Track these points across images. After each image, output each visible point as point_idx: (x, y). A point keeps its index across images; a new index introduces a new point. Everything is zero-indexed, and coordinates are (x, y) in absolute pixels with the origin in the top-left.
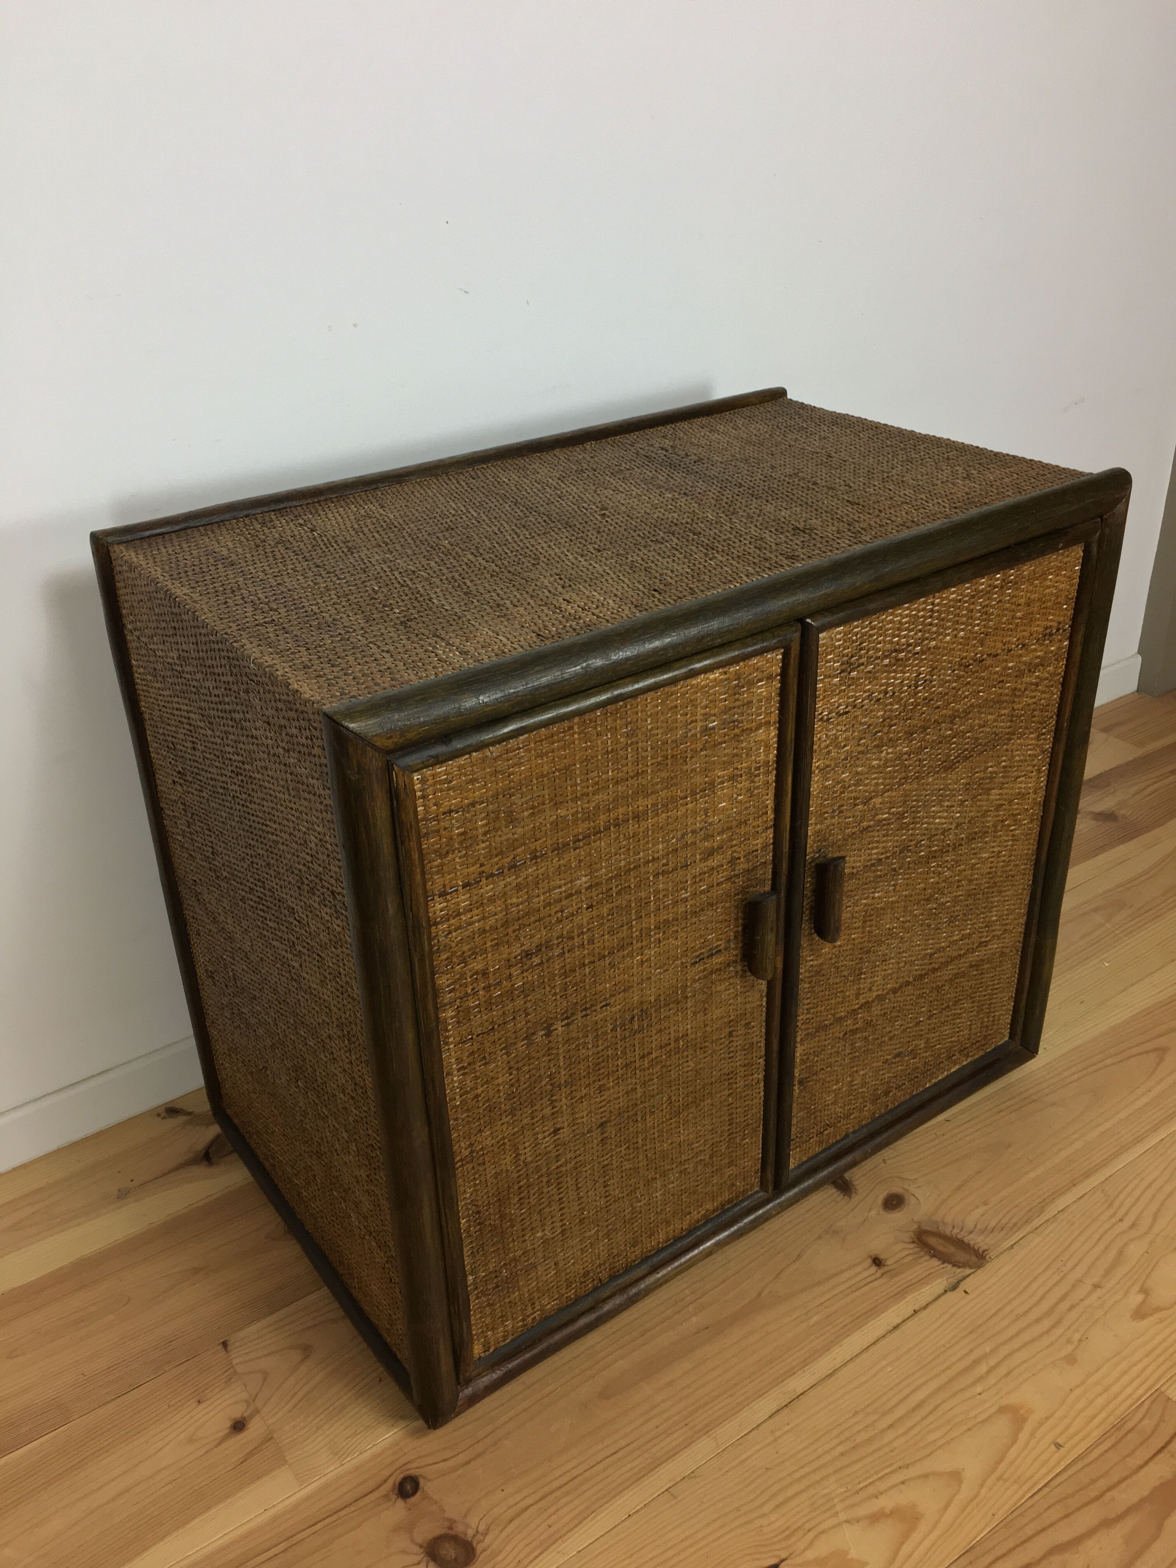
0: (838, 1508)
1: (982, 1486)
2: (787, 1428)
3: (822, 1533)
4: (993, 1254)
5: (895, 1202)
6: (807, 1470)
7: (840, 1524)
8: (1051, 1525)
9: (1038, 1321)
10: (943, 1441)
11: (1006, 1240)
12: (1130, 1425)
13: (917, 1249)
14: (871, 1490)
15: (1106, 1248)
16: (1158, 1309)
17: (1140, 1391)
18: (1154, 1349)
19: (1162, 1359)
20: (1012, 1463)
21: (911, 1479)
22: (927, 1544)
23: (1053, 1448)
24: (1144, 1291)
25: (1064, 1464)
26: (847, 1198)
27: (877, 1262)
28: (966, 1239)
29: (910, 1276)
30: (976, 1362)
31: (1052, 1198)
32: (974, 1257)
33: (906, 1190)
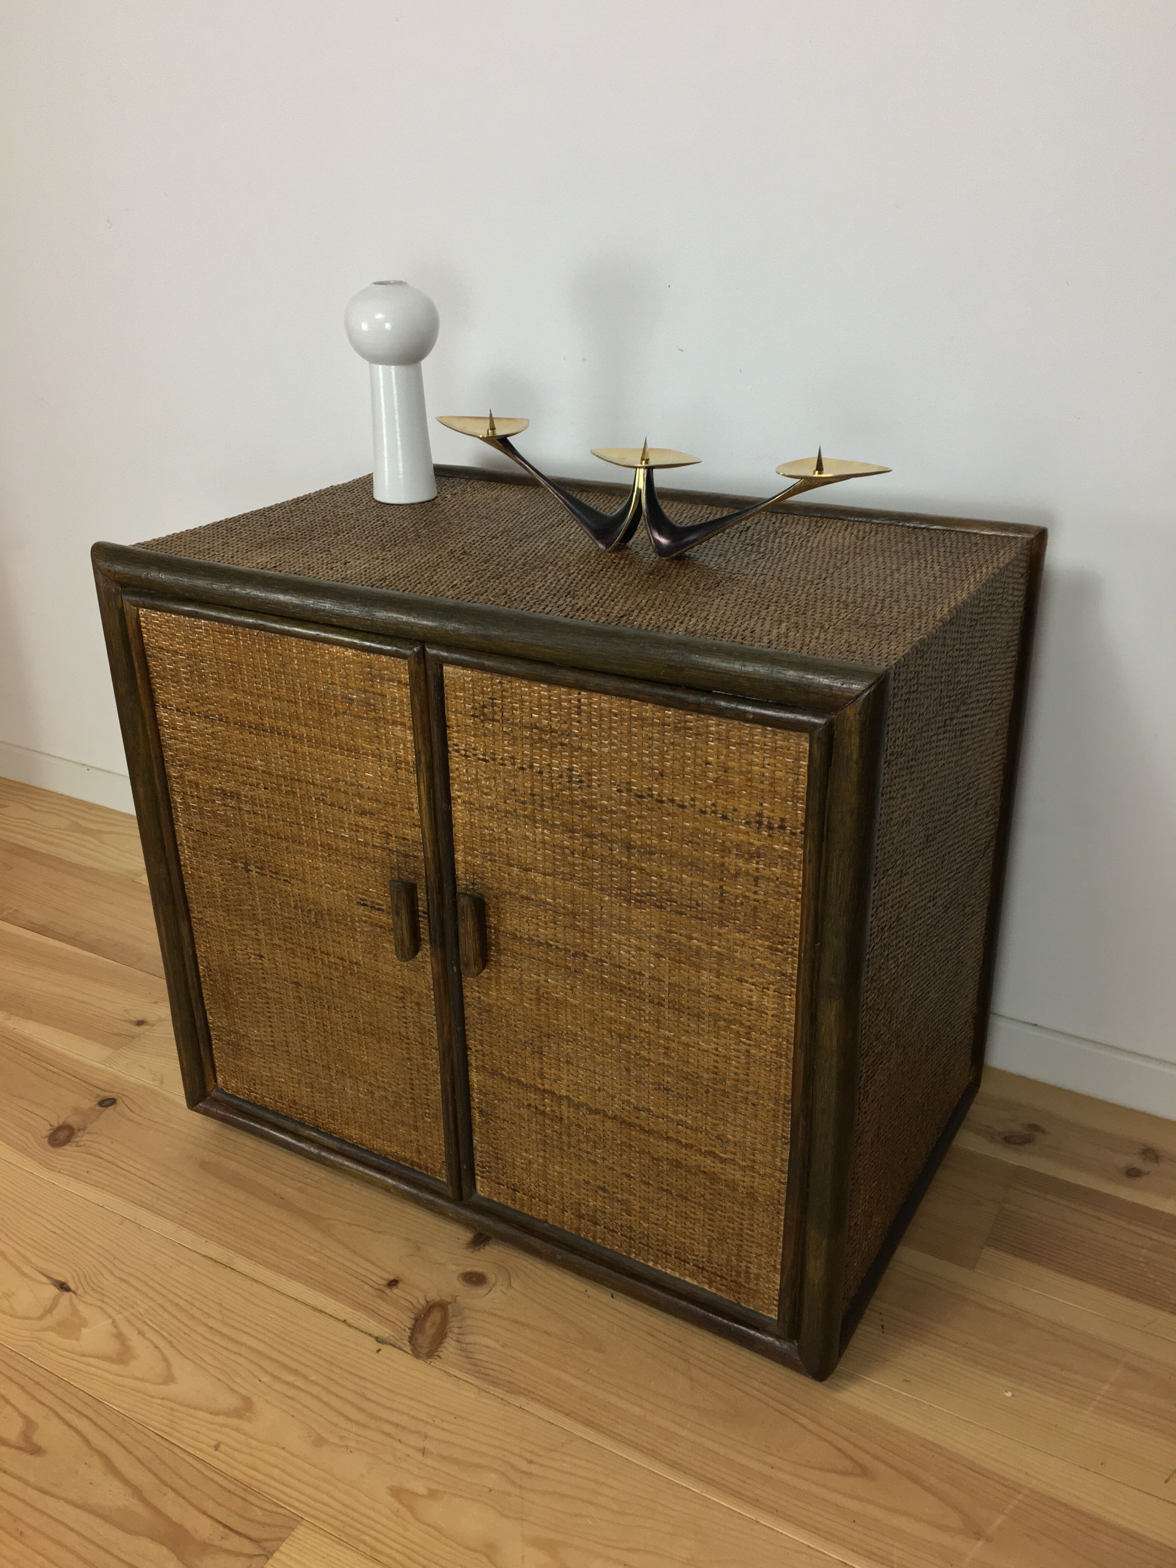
0: (126, 1313)
1: (162, 1398)
2: (196, 1268)
3: (103, 1309)
4: (436, 1362)
5: (474, 1279)
6: (158, 1288)
7: (110, 1316)
8: (130, 1452)
10: (204, 1365)
11: (461, 1370)
12: (250, 1498)
13: (421, 1307)
14: (145, 1328)
15: (483, 1454)
16: (411, 1509)
17: (296, 1504)
18: (354, 1510)
19: (343, 1518)
20: (191, 1416)
21: (160, 1351)
22: (99, 1372)
23: (214, 1443)
24: (433, 1494)
25: (198, 1453)
26: (465, 1246)
27: (393, 1283)
28: (448, 1339)
29: (385, 1308)
30: (296, 1372)
31: (538, 1398)
32: (425, 1351)
33: (495, 1284)
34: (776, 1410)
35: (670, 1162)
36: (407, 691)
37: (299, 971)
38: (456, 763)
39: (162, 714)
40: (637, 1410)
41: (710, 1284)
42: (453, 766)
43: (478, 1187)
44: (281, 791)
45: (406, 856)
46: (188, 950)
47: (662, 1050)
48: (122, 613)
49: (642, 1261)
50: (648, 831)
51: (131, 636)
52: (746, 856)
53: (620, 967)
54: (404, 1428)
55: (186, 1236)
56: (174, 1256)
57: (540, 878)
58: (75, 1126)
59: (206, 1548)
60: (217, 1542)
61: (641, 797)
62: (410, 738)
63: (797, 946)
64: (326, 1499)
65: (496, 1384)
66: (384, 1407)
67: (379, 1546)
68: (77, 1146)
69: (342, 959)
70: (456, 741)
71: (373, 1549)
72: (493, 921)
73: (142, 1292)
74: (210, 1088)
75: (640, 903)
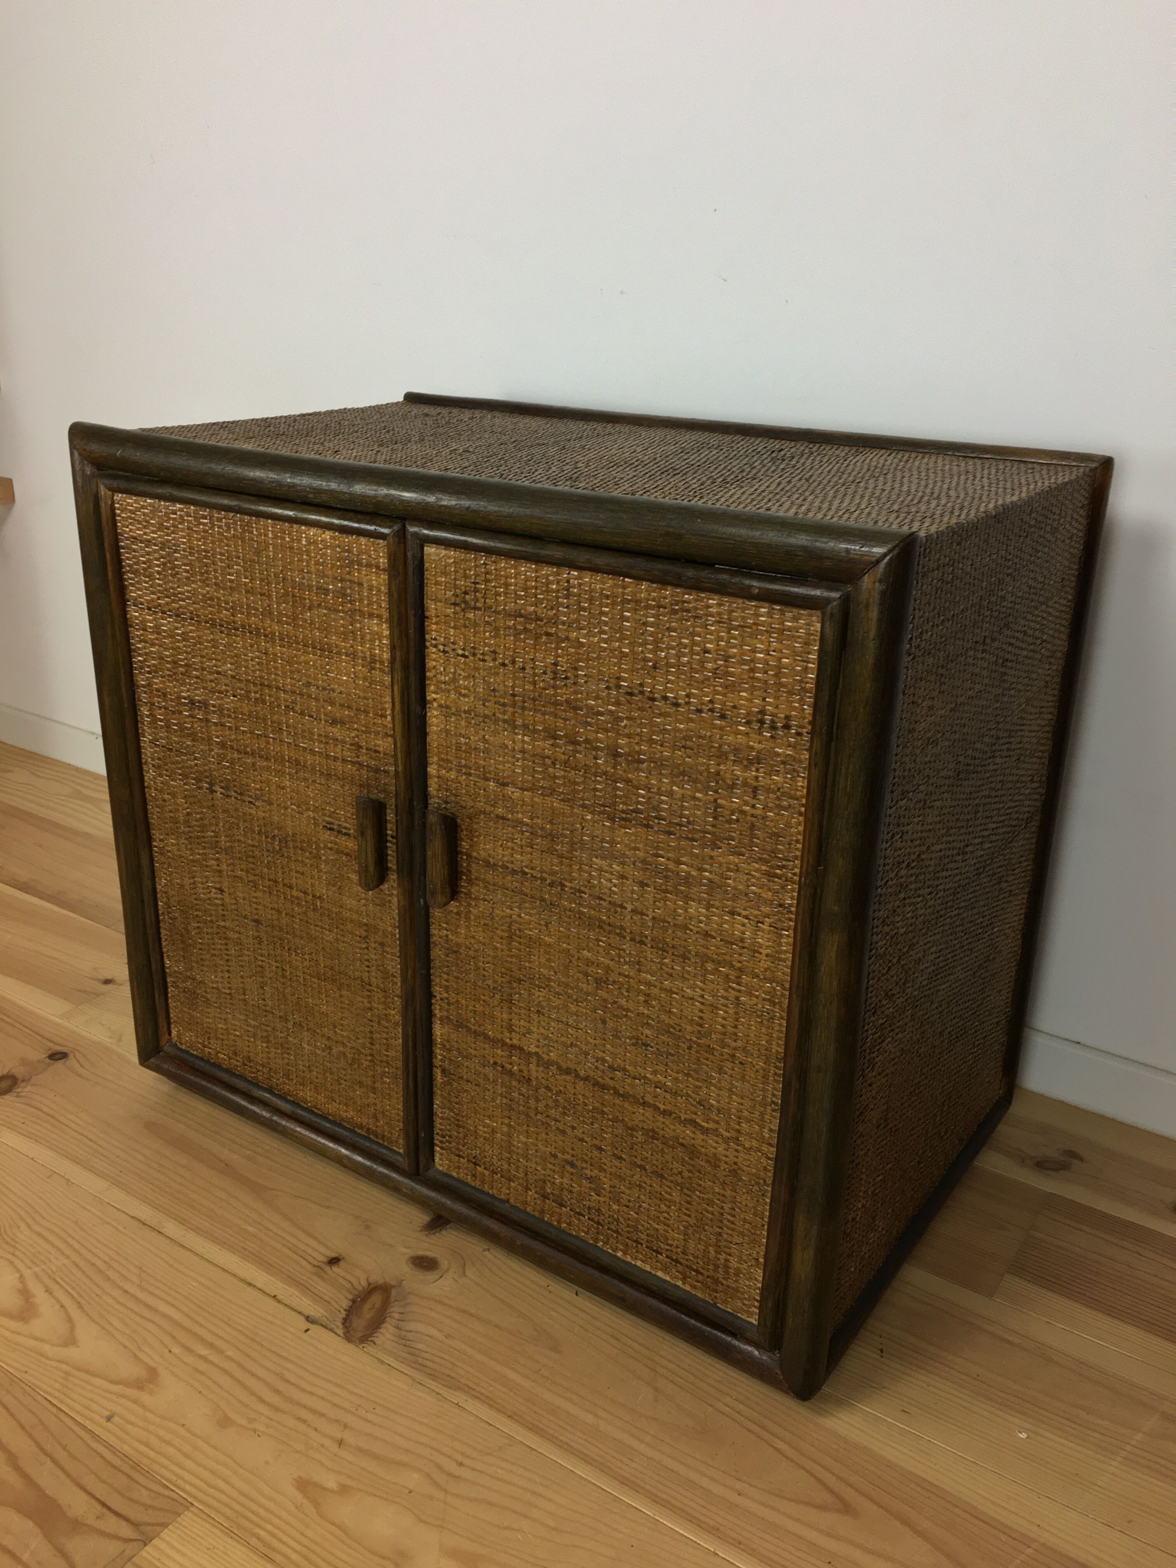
0: (36, 1269)
1: (59, 1361)
2: (121, 1228)
3: (11, 1263)
4: (369, 1348)
5: (425, 1264)
6: (76, 1246)
7: (18, 1271)
8: (12, 1415)
9: (277, 1392)
10: (111, 1329)
11: (395, 1358)
12: (135, 1475)
13: (361, 1289)
14: (54, 1287)
15: (407, 1451)
16: (316, 1504)
17: (188, 1488)
19: (238, 1508)
20: (87, 1382)
21: (66, 1311)
23: (107, 1413)
24: (344, 1490)
25: (87, 1423)
26: (419, 1229)
27: (334, 1261)
28: (385, 1325)
29: (322, 1287)
30: (211, 1346)
31: (479, 1395)
32: (361, 1334)
33: (448, 1270)
34: (750, 1431)
35: (646, 1132)
36: (384, 577)
37: (260, 907)
38: (434, 660)
39: (134, 613)
40: (590, 1419)
41: (684, 1279)
42: (430, 664)
43: (437, 1160)
44: (249, 699)
45: (377, 770)
46: (147, 882)
47: (642, 998)
48: (97, 498)
49: (610, 1251)
50: (638, 734)
51: (104, 524)
52: (745, 763)
53: (600, 899)
54: (322, 1415)
55: (116, 1196)
56: (99, 1214)
57: (517, 794)
58: (19, 1076)
59: (77, 1526)
60: (91, 1521)
61: (631, 694)
62: (386, 633)
63: (797, 870)
64: (221, 1484)
65: (433, 1376)
66: (304, 1391)
67: (275, 1543)
68: (17, 1096)
69: (305, 893)
70: (434, 635)
71: (265, 1544)
72: (465, 845)
73: (58, 1249)
74: (163, 1042)
75: (626, 821)
